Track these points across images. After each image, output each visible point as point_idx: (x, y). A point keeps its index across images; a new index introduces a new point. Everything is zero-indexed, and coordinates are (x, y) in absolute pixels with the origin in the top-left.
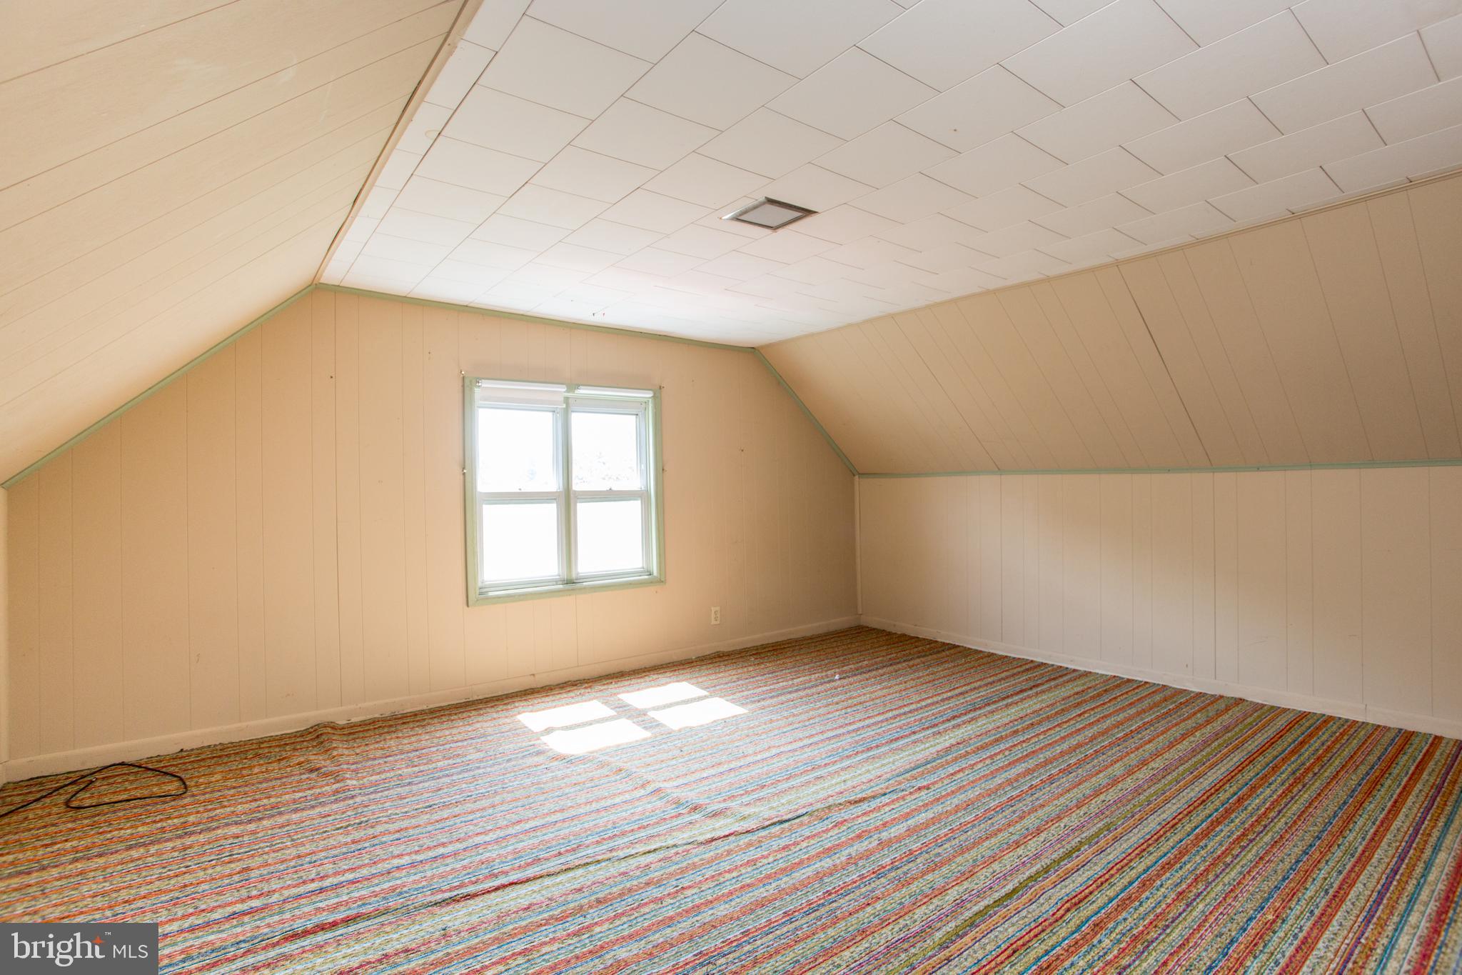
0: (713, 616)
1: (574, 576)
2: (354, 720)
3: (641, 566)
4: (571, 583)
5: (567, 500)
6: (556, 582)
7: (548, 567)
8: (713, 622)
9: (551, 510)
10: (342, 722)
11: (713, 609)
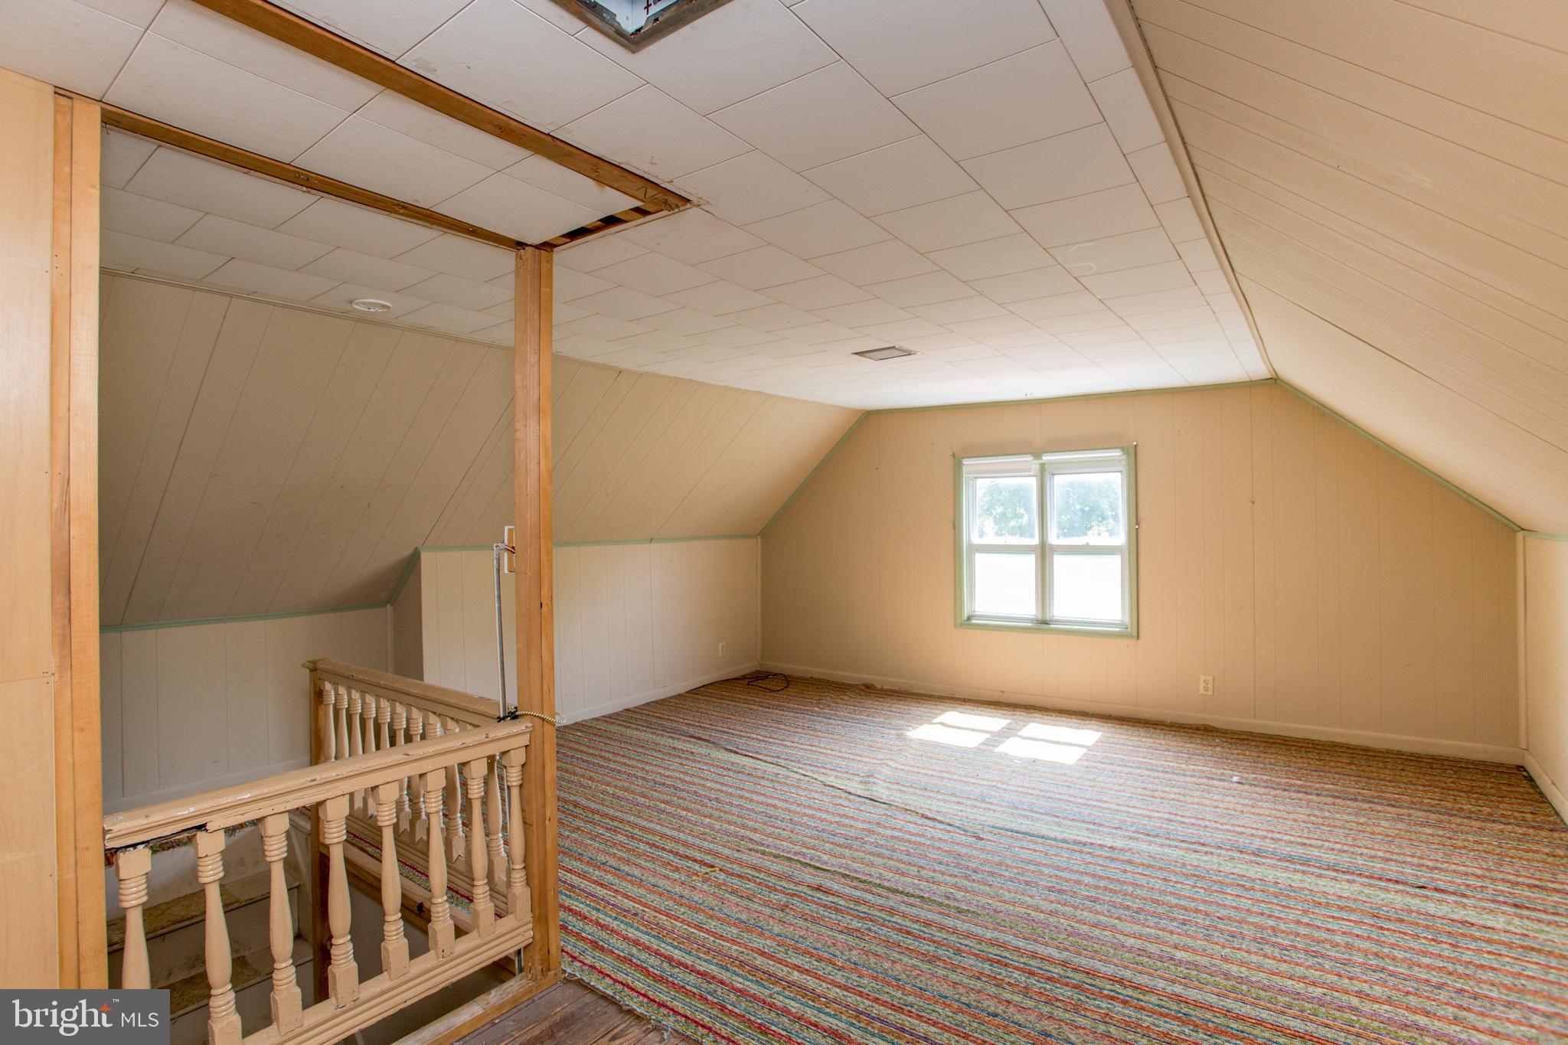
0: (1202, 685)
1: (1048, 618)
2: (885, 687)
3: (1120, 618)
4: (1043, 623)
5: (1044, 553)
6: (1032, 621)
7: (1026, 607)
8: (1202, 691)
9: (1030, 561)
10: (879, 687)
11: (1202, 678)
